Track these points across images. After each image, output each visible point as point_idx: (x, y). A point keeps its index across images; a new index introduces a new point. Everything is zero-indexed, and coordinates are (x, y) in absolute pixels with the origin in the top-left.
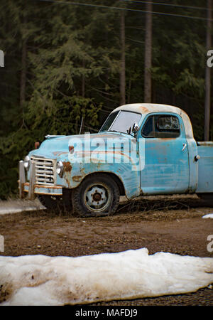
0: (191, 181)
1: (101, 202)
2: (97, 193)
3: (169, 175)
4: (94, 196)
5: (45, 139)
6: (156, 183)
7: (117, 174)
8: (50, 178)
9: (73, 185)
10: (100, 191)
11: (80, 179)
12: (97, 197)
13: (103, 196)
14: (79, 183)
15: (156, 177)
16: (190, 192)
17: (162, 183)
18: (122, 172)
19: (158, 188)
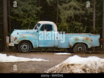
0: (55, 44)
1: (26, 49)
2: (25, 46)
3: (48, 42)
4: (24, 47)
5: (14, 31)
6: (43, 44)
7: (30, 41)
8: (13, 42)
9: (17, 43)
10: (26, 45)
11: (19, 42)
12: (25, 47)
13: (27, 47)
14: (19, 43)
15: (43, 42)
16: (55, 47)
17: (46, 44)
18: (32, 40)
19: (44, 46)
